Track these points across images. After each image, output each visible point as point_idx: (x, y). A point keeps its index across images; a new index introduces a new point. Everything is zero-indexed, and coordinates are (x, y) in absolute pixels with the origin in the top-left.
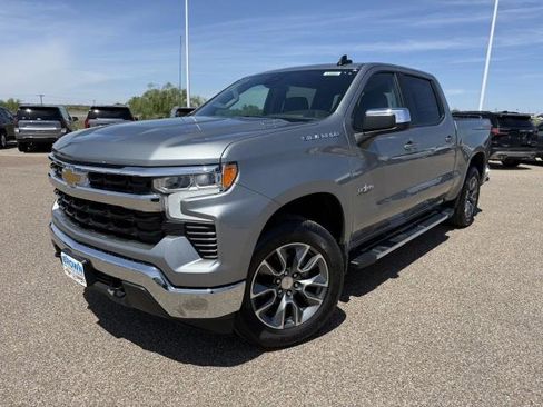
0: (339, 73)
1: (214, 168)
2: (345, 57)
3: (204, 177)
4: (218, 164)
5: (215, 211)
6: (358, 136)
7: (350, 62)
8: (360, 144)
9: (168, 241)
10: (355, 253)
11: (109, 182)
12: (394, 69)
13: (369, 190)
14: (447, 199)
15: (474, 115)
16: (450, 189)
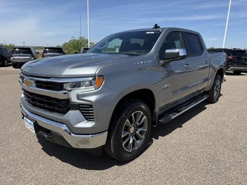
0: (153, 33)
1: (92, 78)
2: (156, 25)
3: (88, 83)
4: (94, 76)
5: (93, 99)
6: (161, 62)
7: (159, 27)
8: (163, 66)
9: (71, 112)
10: (161, 116)
11: (44, 85)
12: (180, 30)
13: (167, 87)
14: (206, 90)
15: (220, 50)
16: (207, 85)
